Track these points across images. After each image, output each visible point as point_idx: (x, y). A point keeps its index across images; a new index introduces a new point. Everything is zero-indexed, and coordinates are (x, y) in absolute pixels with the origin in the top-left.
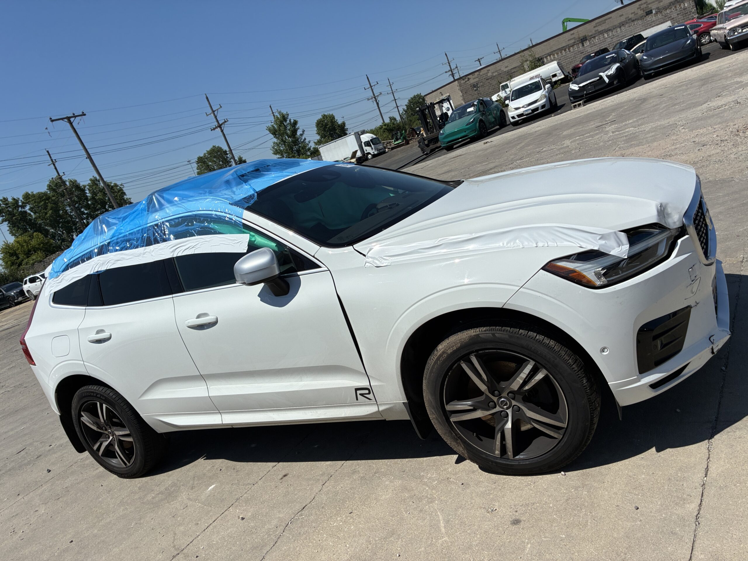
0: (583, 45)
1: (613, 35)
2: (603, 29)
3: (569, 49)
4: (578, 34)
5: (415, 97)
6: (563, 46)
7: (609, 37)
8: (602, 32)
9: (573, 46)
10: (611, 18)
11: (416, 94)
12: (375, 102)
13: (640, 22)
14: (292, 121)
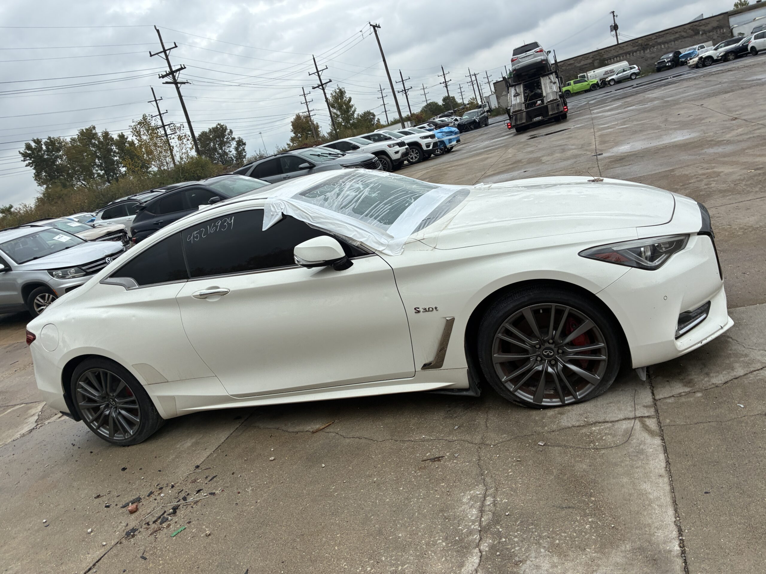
0: (644, 51)
3: (633, 54)
8: (660, 44)
9: (636, 52)
13: (689, 39)
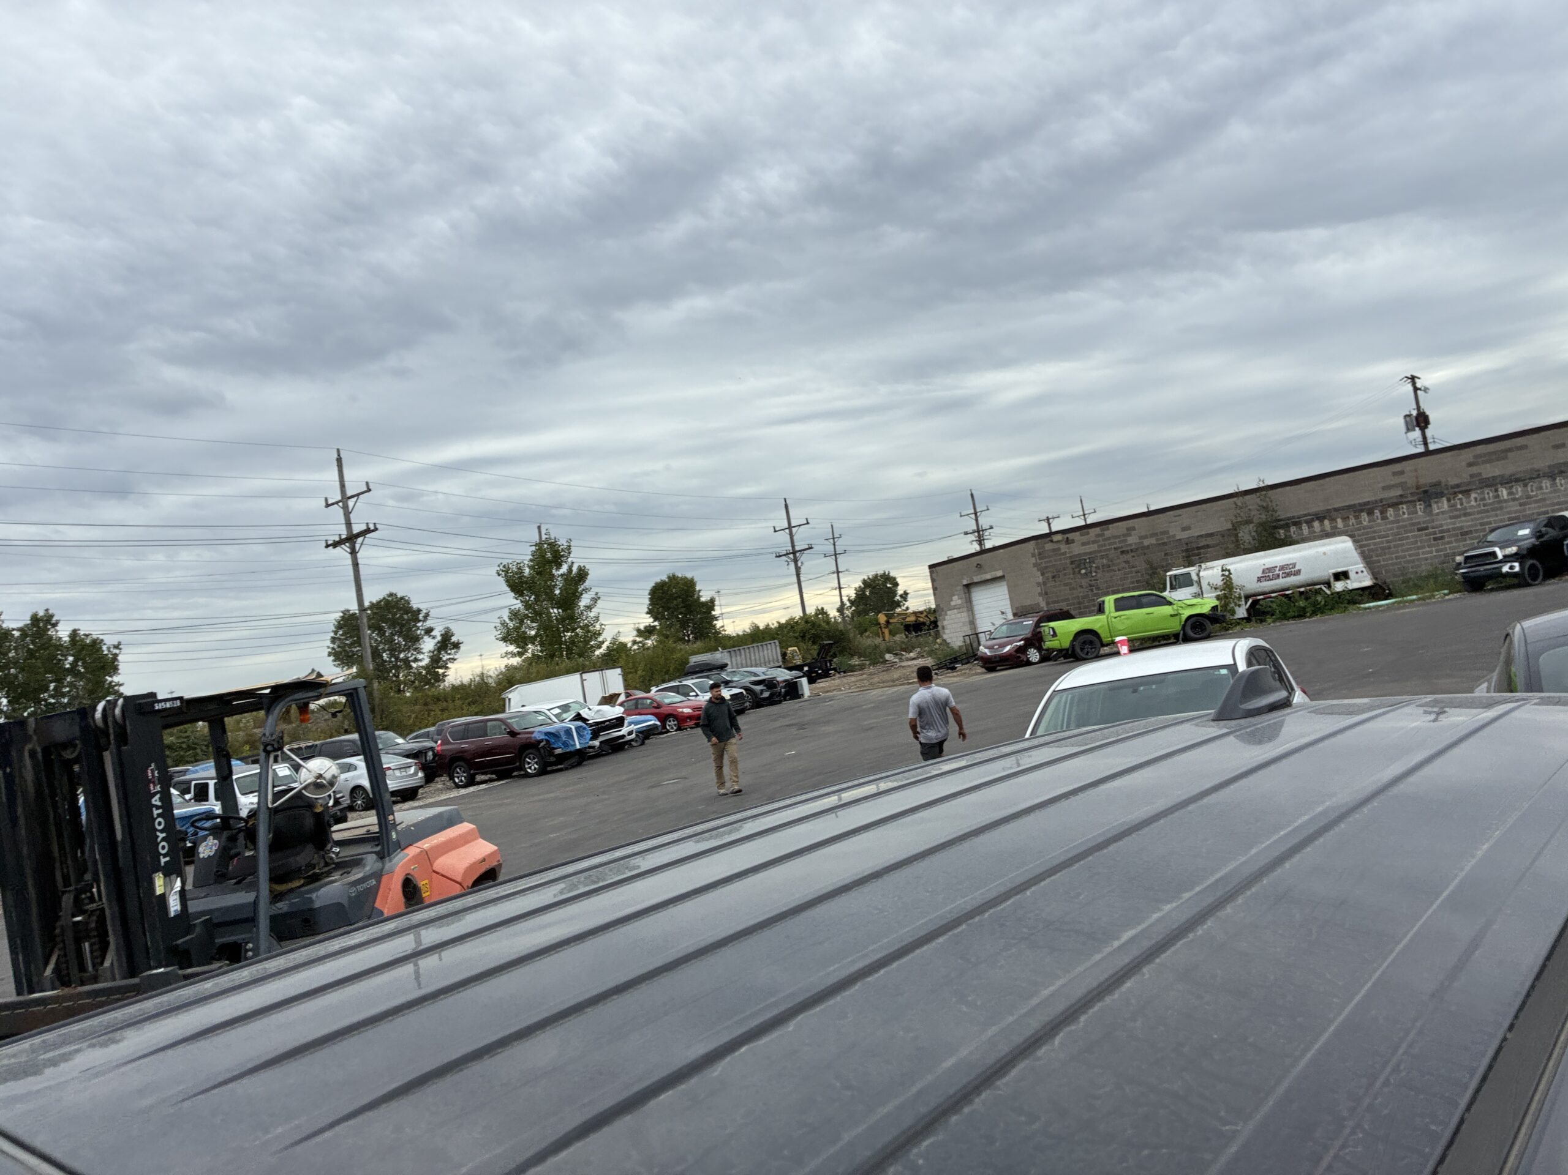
0: (1428, 509)
1: (1529, 497)
2: (1497, 473)
4: (1417, 478)
5: (876, 576)
6: (1367, 500)
7: (1514, 500)
10: (1525, 447)
11: (880, 572)
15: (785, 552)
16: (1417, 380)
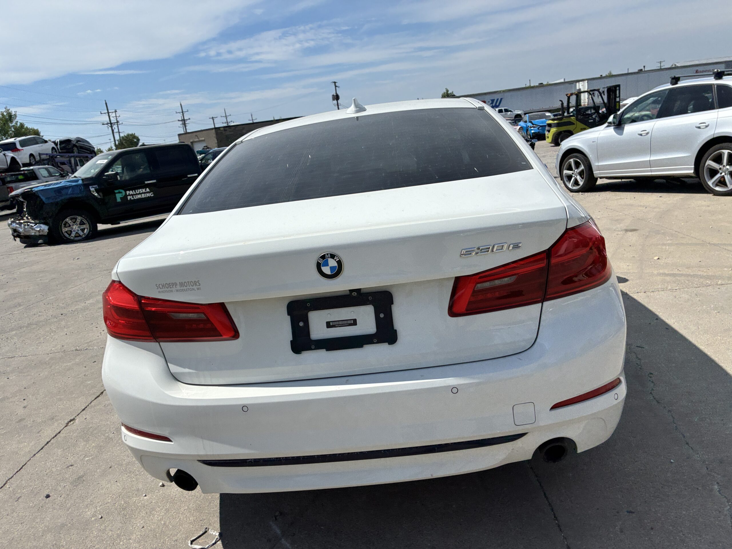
5: (128, 135)
11: (130, 133)
12: (110, 128)
14: (19, 124)
15: (106, 123)
16: (336, 83)
